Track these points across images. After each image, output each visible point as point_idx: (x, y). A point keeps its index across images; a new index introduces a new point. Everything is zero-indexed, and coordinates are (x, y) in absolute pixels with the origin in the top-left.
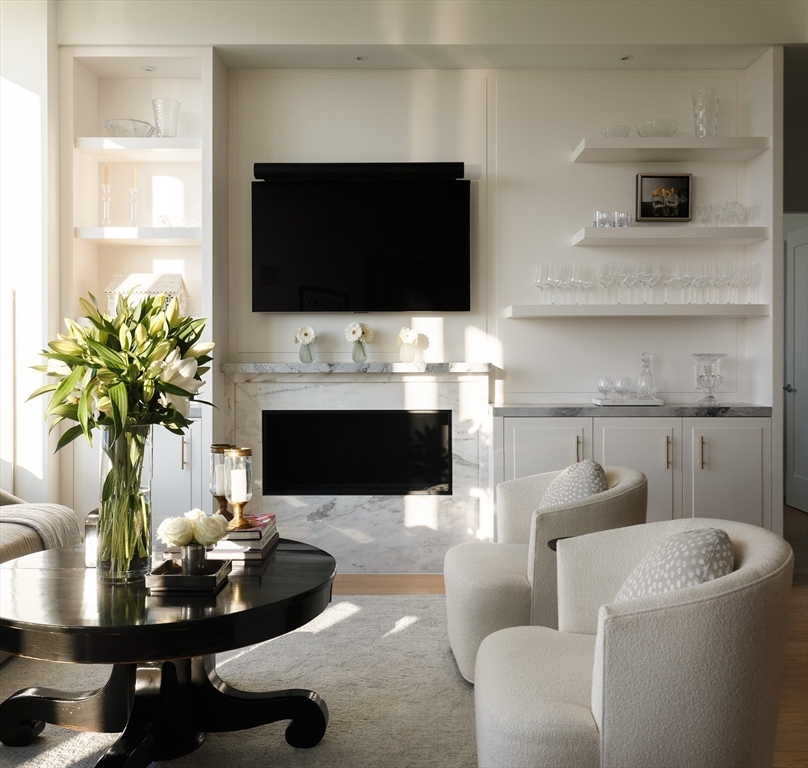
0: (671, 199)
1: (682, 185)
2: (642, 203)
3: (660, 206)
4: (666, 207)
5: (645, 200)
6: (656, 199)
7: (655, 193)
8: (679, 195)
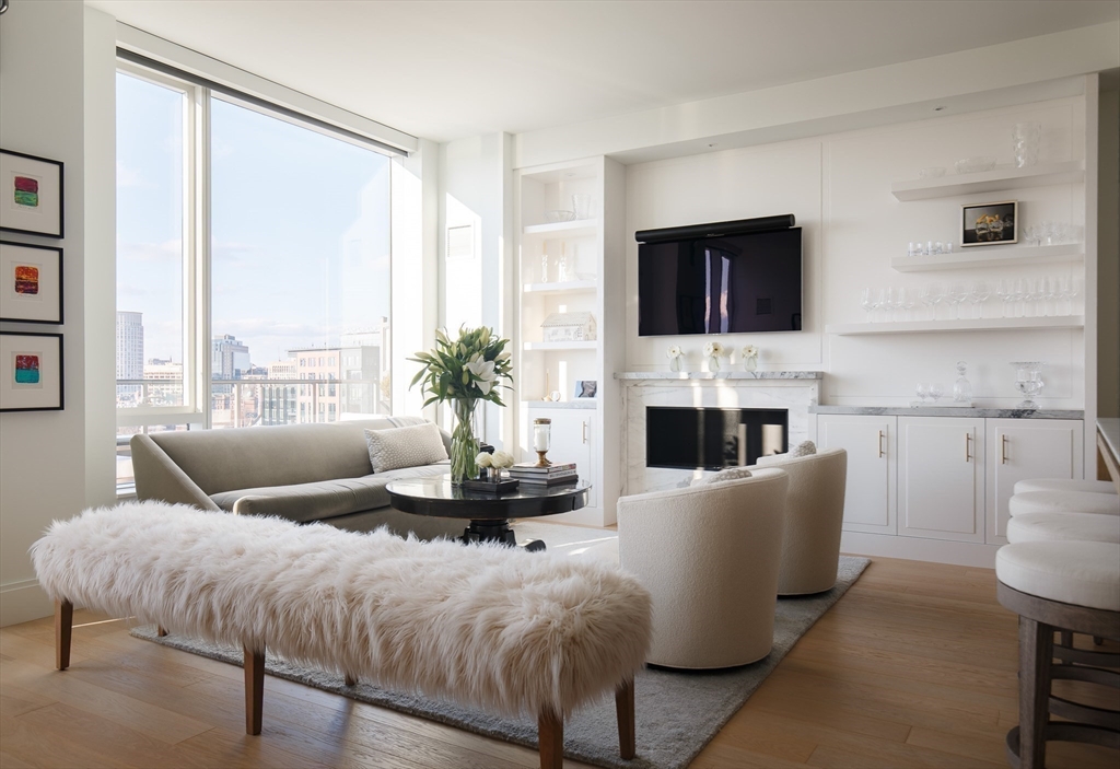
0: (997, 225)
1: (1007, 212)
2: (965, 232)
3: (984, 232)
4: (990, 232)
5: (967, 228)
6: (980, 226)
7: (979, 221)
8: (1004, 221)
